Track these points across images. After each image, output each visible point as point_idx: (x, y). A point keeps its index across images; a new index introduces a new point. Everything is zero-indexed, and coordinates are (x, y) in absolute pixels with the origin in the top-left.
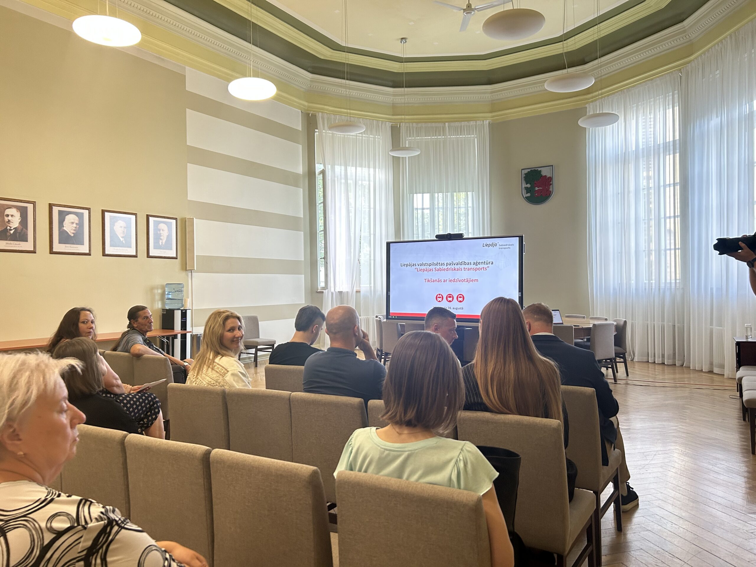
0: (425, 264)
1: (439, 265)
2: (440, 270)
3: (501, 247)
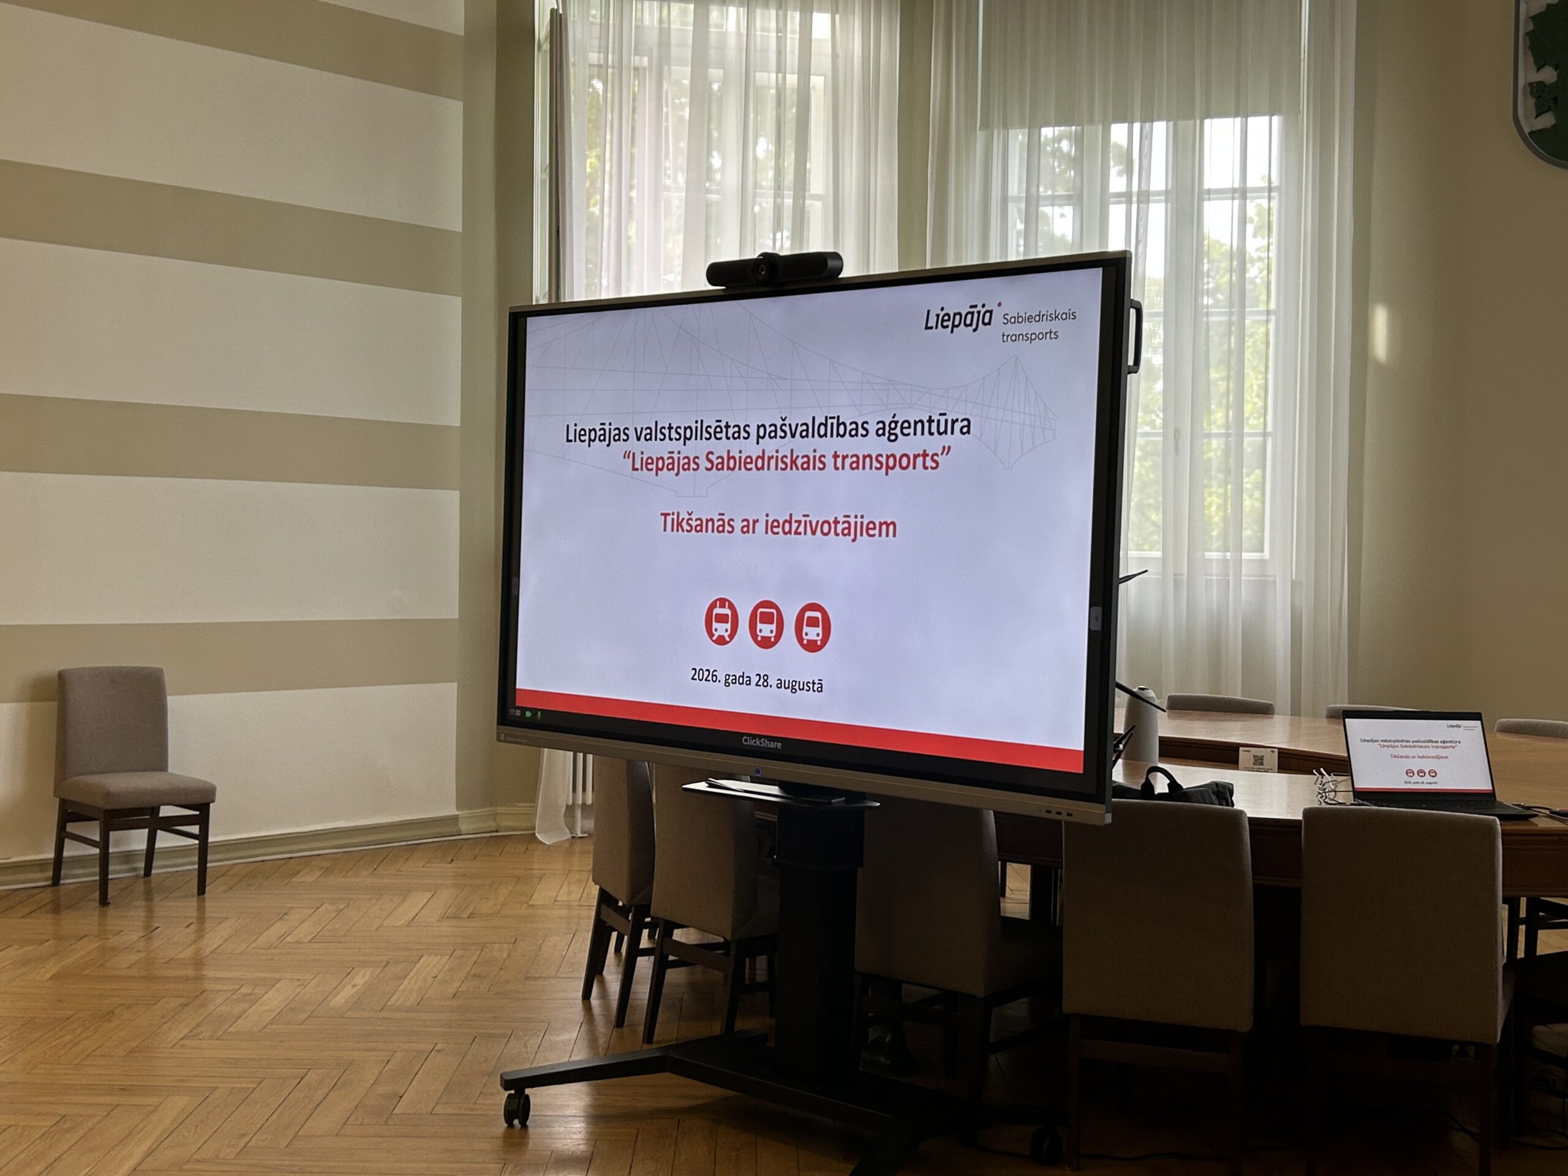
0: (666, 432)
1: (723, 435)
2: (727, 463)
3: (1012, 329)
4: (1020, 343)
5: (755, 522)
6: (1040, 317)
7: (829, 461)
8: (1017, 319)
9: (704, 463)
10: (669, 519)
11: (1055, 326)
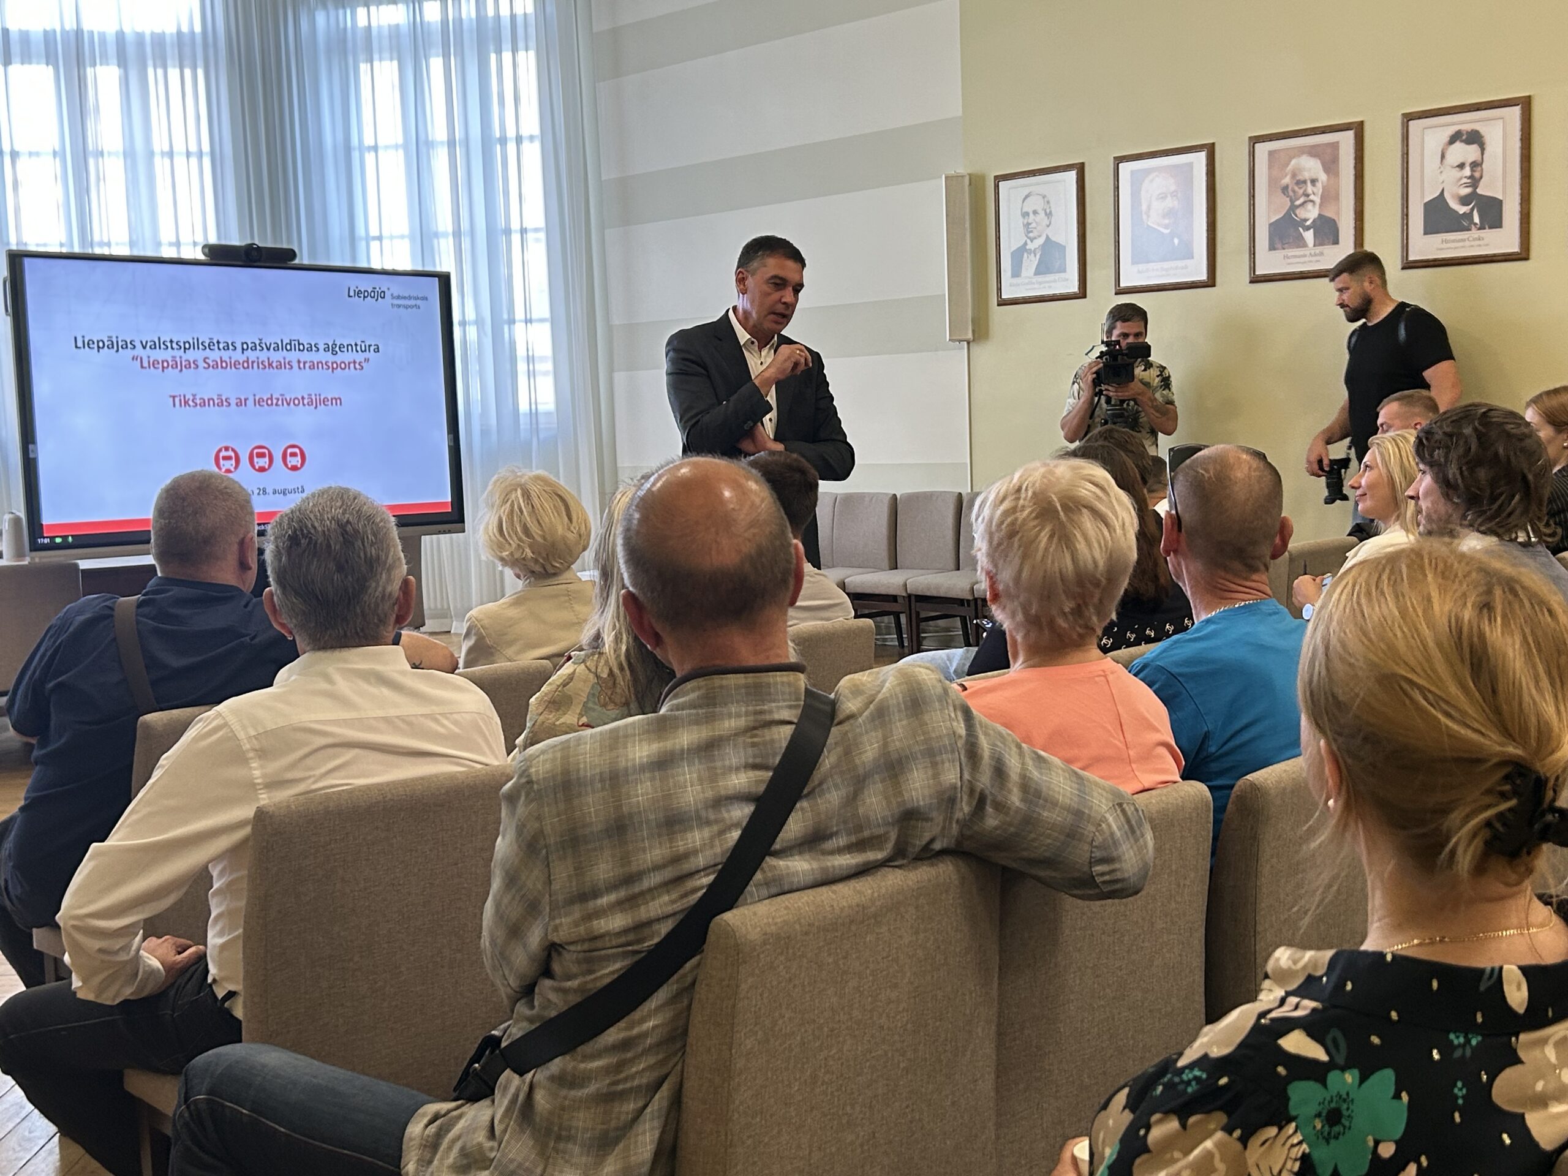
0: (169, 344)
1: (215, 347)
2: (221, 364)
3: (396, 302)
4: (401, 309)
5: (246, 400)
6: (410, 298)
7: (295, 365)
8: (398, 297)
9: (202, 364)
10: (177, 400)
11: (419, 302)
